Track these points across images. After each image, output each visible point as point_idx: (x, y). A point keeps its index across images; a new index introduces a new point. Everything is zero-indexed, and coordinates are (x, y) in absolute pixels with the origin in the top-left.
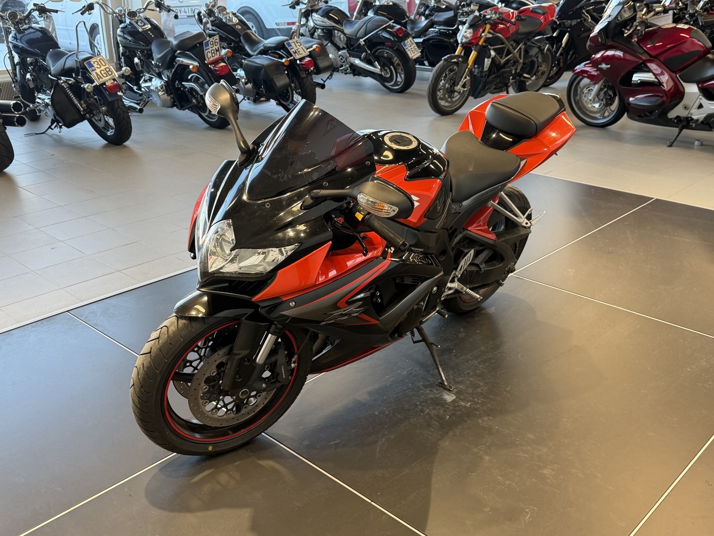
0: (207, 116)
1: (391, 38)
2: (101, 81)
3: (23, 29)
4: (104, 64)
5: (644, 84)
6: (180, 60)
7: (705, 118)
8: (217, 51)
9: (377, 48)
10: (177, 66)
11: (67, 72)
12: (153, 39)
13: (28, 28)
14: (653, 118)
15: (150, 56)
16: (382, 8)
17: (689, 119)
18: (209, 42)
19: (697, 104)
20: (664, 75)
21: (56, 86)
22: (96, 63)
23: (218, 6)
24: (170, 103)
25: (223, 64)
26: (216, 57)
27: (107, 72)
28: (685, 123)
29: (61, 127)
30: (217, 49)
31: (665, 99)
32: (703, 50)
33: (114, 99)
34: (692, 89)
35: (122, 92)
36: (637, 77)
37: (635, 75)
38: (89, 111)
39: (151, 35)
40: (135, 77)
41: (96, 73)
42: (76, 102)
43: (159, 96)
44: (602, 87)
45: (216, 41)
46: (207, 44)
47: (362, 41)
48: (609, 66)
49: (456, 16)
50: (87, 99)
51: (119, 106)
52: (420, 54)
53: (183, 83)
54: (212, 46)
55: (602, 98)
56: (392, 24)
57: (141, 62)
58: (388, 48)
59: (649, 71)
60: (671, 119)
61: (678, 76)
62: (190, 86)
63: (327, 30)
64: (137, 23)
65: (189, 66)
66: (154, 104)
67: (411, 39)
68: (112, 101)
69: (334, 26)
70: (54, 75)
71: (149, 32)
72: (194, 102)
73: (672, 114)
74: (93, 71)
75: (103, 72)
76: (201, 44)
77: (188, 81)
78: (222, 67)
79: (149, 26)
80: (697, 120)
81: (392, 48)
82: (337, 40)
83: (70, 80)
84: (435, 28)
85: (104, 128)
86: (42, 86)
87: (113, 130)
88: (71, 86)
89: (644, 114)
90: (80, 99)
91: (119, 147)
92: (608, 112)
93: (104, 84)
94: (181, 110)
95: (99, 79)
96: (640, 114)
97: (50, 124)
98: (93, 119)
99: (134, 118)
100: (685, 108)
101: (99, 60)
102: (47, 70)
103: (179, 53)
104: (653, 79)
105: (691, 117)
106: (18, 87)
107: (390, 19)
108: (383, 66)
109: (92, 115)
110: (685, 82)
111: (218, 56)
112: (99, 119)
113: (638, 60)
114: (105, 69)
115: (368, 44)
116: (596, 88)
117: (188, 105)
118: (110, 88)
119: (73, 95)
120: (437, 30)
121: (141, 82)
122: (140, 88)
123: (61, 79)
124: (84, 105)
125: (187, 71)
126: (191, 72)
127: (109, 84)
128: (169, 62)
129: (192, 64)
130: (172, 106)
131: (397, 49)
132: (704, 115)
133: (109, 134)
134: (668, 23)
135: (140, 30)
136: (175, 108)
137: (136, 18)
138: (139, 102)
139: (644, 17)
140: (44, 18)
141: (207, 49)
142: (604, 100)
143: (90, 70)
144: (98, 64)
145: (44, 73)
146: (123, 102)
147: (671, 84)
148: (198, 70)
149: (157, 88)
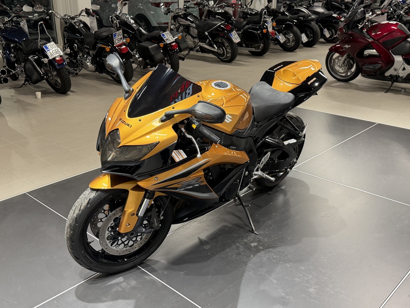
4: (54, 47)
5: (371, 56)
6: (100, 45)
7: (407, 76)
8: (121, 39)
9: (215, 37)
10: (98, 48)
11: (33, 52)
12: (84, 33)
14: (376, 76)
15: (82, 42)
17: (398, 76)
19: (402, 68)
21: (27, 60)
23: (122, 13)
24: (94, 69)
27: (56, 52)
28: (395, 79)
29: (30, 84)
31: (383, 65)
32: (404, 36)
33: (60, 67)
34: (398, 59)
37: (365, 51)
40: (74, 55)
42: (39, 69)
43: (88, 65)
44: (346, 58)
45: (120, 33)
46: (115, 36)
47: (206, 33)
48: (350, 46)
49: (261, 18)
50: (45, 68)
51: (63, 72)
52: (240, 40)
53: (102, 58)
54: (118, 36)
55: (345, 65)
56: (224, 23)
57: (77, 46)
58: (221, 37)
59: (373, 48)
60: (387, 76)
61: (390, 51)
63: (186, 27)
64: (75, 23)
67: (234, 31)
69: (190, 25)
70: (26, 53)
71: (82, 29)
73: (387, 74)
74: (48, 51)
76: (112, 35)
78: (124, 48)
79: (82, 25)
80: (402, 77)
82: (191, 33)
83: (35, 57)
84: (249, 25)
85: (55, 84)
86: (19, 60)
87: (60, 85)
88: (36, 60)
91: (64, 95)
92: (350, 73)
93: (54, 58)
95: (51, 55)
96: (369, 74)
97: (24, 82)
98: (49, 79)
100: (395, 70)
102: (22, 51)
103: (99, 41)
104: (376, 53)
106: (6, 60)
107: (223, 20)
108: (219, 47)
109: (47, 77)
110: (394, 55)
111: (122, 42)
112: (52, 79)
113: (367, 42)
116: (342, 59)
118: (58, 61)
119: (37, 65)
121: (78, 58)
122: (77, 61)
124: (43, 71)
128: (93, 45)
131: (226, 37)
132: (406, 74)
133: (57, 87)
134: (384, 21)
135: (77, 27)
136: (98, 72)
137: (75, 20)
138: (76, 69)
139: (370, 17)
140: (20, 21)
144: (51, 47)
148: (110, 50)
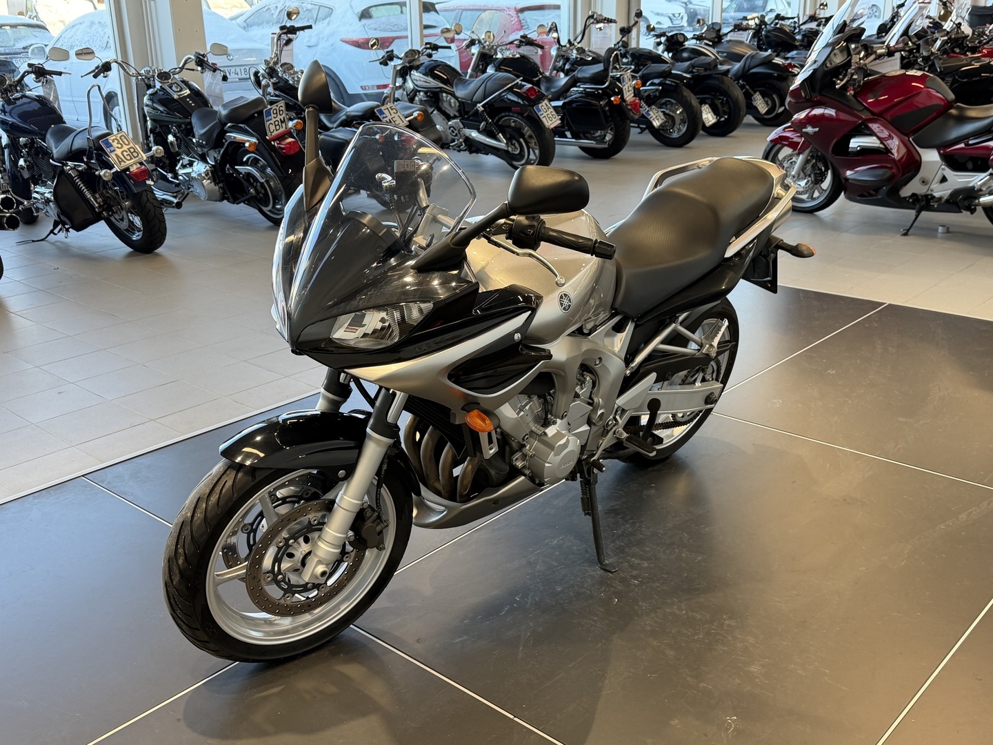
0: (269, 211)
1: (520, 101)
2: (124, 165)
3: (14, 99)
4: (127, 143)
5: (865, 152)
6: (231, 136)
7: (951, 195)
8: (282, 122)
9: (500, 116)
10: (228, 145)
11: (75, 155)
12: (193, 109)
13: (21, 97)
14: (880, 197)
15: (189, 132)
16: (506, 62)
17: (930, 197)
18: (272, 111)
19: (939, 177)
20: (893, 139)
21: (61, 174)
22: (116, 141)
23: (282, 62)
24: (218, 195)
25: (292, 140)
26: (282, 130)
27: (132, 153)
28: (923, 203)
29: (67, 230)
30: (282, 120)
31: (894, 171)
32: (942, 103)
33: (140, 190)
34: (931, 157)
35: (152, 180)
36: (855, 143)
37: (852, 140)
38: (107, 208)
39: (191, 104)
40: (169, 161)
41: (116, 155)
42: (89, 196)
43: (203, 186)
44: (809, 158)
45: (281, 108)
46: (269, 113)
47: (480, 107)
48: (817, 129)
49: (606, 70)
50: (104, 192)
51: (148, 200)
52: (560, 122)
53: (236, 167)
54: (275, 116)
55: (809, 173)
56: (520, 82)
57: (177, 140)
58: (515, 115)
59: (872, 134)
60: (905, 198)
61: (911, 139)
62: (247, 171)
63: (432, 92)
64: (171, 87)
65: (244, 144)
66: (197, 198)
67: (546, 101)
68: (138, 193)
69: (441, 88)
70: (57, 159)
71: (188, 100)
72: (252, 193)
73: (906, 192)
74: (111, 152)
75: (125, 154)
76: (261, 113)
77: (243, 164)
78: (290, 142)
79: (187, 92)
80: (940, 199)
81: (520, 114)
82: (445, 106)
83: (80, 166)
84: (579, 87)
85: (127, 230)
86: (40, 175)
87: (141, 233)
88: (81, 174)
89: (868, 193)
90: (93, 192)
91: (149, 255)
92: (819, 192)
93: (128, 169)
94: (234, 203)
95: (120, 162)
96: (862, 193)
97: (52, 228)
98: (112, 219)
99: (170, 216)
100: (923, 182)
101: (120, 137)
102: (47, 154)
103: (229, 127)
104: (877, 145)
105: (932, 195)
106: (7, 178)
107: (518, 77)
108: (509, 140)
109: (110, 213)
110: (922, 147)
111: (284, 129)
112: (120, 218)
113: (856, 120)
114: (129, 149)
115: (488, 110)
116: (800, 159)
117: (243, 196)
118: (135, 174)
119: (84, 186)
120: (581, 89)
121: (177, 168)
122: (176, 176)
123: (67, 165)
124: (100, 200)
125: (241, 150)
126: (248, 152)
127: (134, 169)
128: (216, 139)
129: (248, 141)
130: (222, 199)
131: (528, 115)
132: (950, 192)
133: (134, 238)
134: (895, 69)
135: (176, 97)
136: (225, 201)
137: (170, 81)
138: (175, 194)
139: (861, 61)
140: (43, 83)
141: (268, 120)
142: (812, 175)
143: (108, 150)
144: (118, 143)
145: (43, 158)
146: (155, 194)
147: (903, 150)
148: (257, 149)
149: (200, 175)
